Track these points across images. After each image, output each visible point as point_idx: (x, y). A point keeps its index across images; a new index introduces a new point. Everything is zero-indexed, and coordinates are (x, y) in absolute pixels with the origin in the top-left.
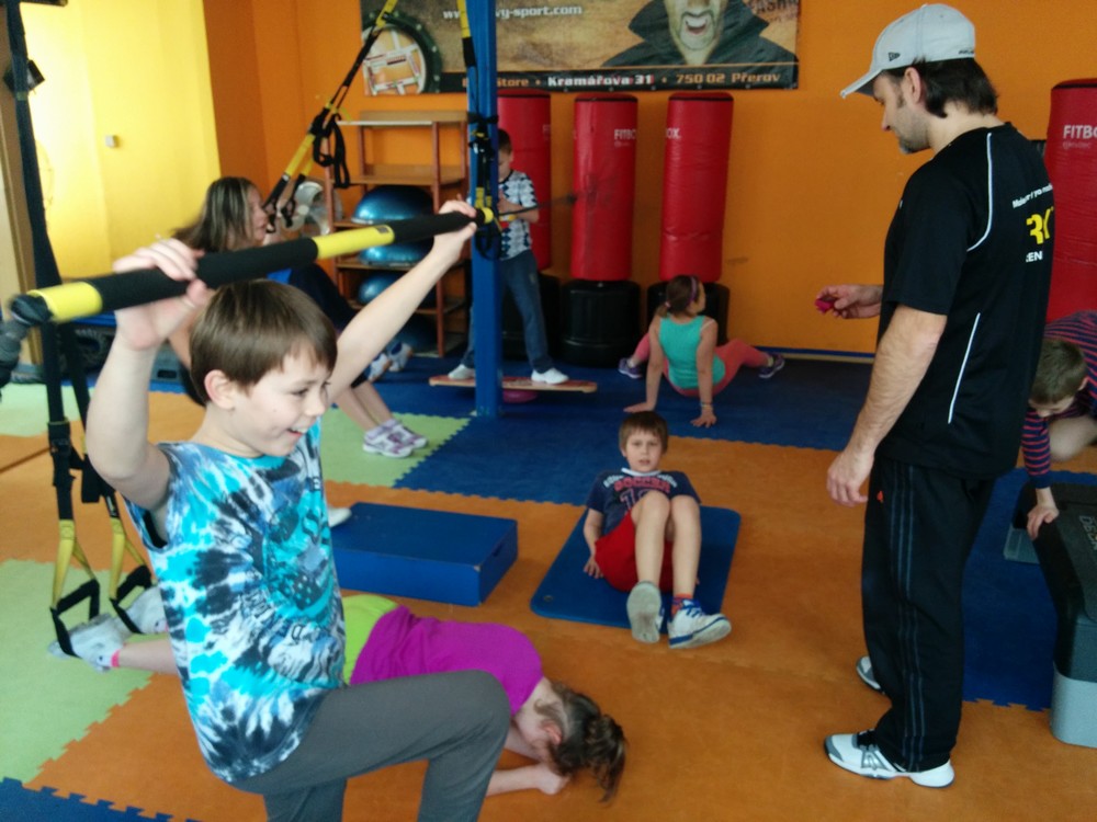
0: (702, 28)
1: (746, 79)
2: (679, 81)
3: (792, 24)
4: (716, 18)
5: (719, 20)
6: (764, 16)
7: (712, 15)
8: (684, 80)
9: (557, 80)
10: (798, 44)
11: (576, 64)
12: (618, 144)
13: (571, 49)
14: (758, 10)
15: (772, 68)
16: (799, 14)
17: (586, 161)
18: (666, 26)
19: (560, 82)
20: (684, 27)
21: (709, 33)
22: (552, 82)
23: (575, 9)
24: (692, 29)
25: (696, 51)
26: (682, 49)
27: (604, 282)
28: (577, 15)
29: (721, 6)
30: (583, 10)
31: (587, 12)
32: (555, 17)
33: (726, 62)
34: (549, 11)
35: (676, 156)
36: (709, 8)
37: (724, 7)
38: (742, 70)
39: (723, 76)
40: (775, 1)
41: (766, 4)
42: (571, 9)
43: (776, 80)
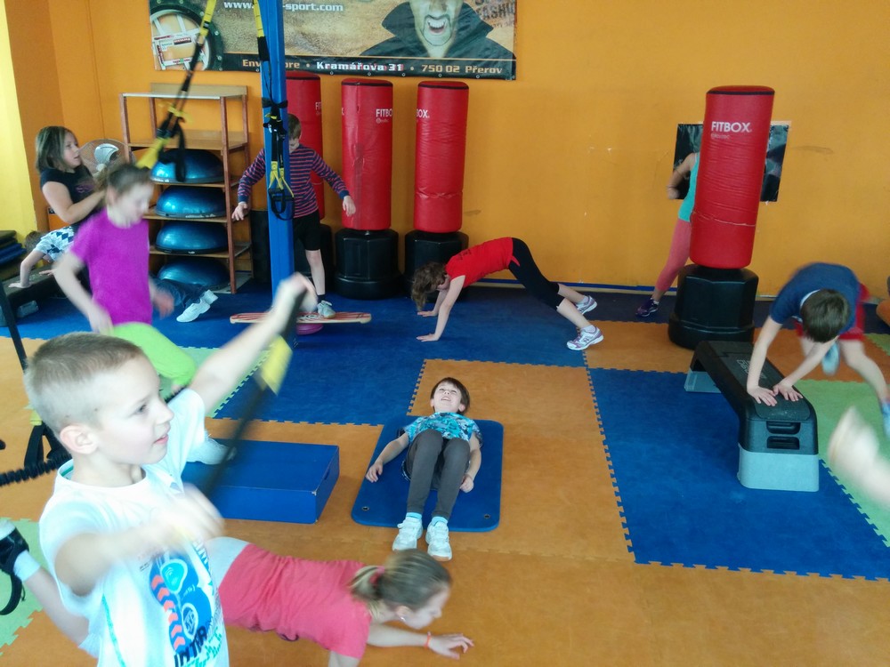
0: (442, 28)
1: (476, 71)
2: (424, 70)
3: (511, 28)
4: (451, 21)
5: (454, 23)
6: (489, 22)
7: (449, 19)
8: (428, 69)
9: (324, 65)
10: (515, 45)
11: (339, 52)
12: (379, 121)
13: (335, 39)
15: (496, 62)
16: (515, 21)
17: (353, 134)
18: (412, 26)
19: (327, 66)
20: (427, 27)
21: (447, 32)
22: (319, 66)
23: (338, 7)
24: (433, 29)
25: (437, 47)
26: (426, 44)
27: (370, 231)
28: (340, 12)
29: (456, 11)
30: (344, 8)
31: (348, 10)
32: (321, 12)
33: (460, 56)
34: (315, 7)
35: (425, 132)
36: (446, 13)
37: (458, 13)
38: (474, 64)
39: (458, 68)
40: (497, 10)
41: (490, 13)
42: (334, 7)
43: (499, 72)
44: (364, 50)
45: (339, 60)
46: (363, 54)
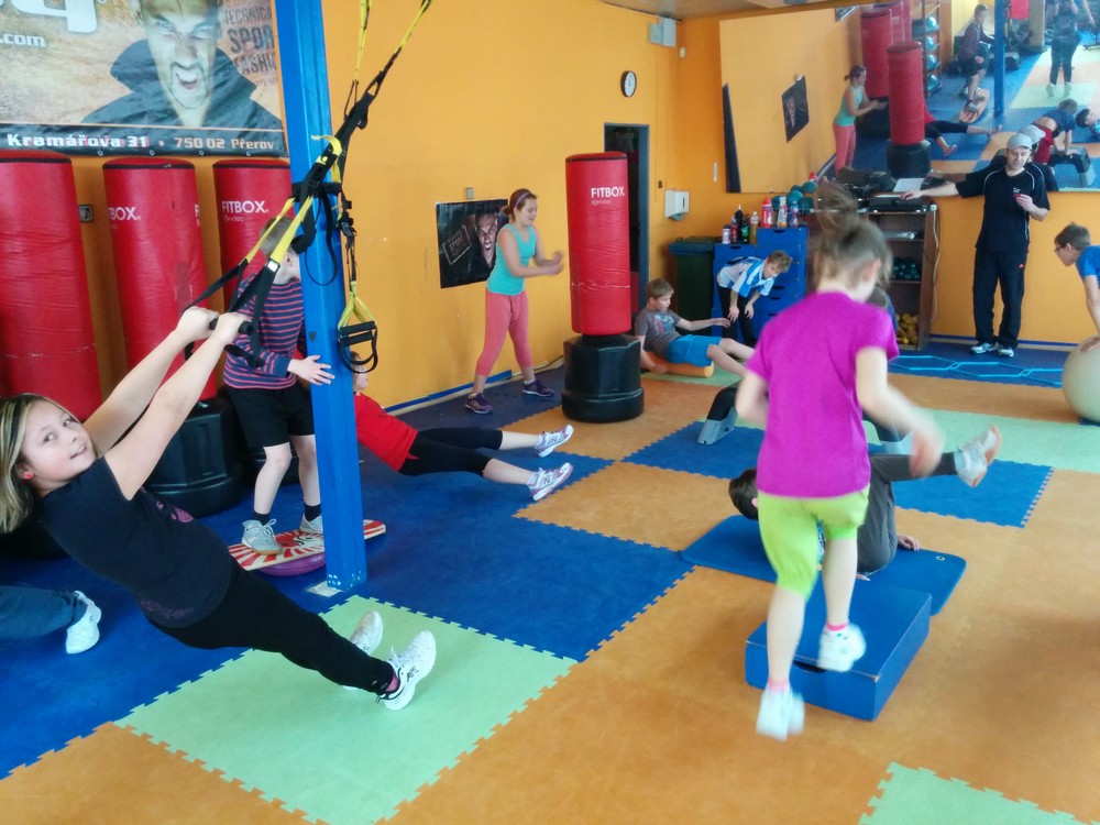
0: (195, 82)
1: (245, 145)
2: (179, 146)
5: (209, 76)
7: (202, 70)
8: (183, 143)
9: (20, 138)
11: (47, 118)
13: (36, 94)
15: (265, 134)
19: (26, 141)
20: (176, 81)
21: (201, 90)
22: (12, 141)
23: (35, 39)
24: (184, 83)
28: (40, 48)
29: (209, 59)
30: (47, 42)
31: (52, 45)
36: (197, 61)
37: (212, 63)
39: (222, 142)
40: (257, 62)
41: (249, 66)
42: (29, 38)
43: (271, 147)
44: (88, 113)
45: (47, 130)
46: (85, 120)
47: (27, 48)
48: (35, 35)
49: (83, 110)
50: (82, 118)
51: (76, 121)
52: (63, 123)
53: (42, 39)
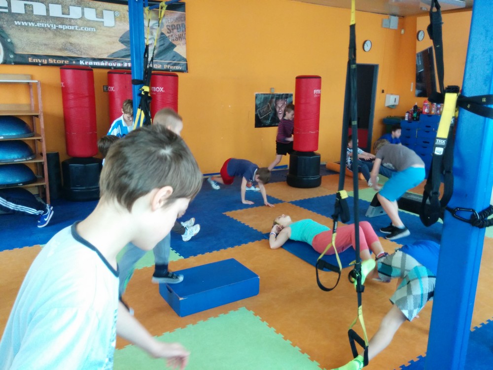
1: (170, 68)
3: (184, 47)
6: (174, 43)
9: (84, 62)
10: (187, 55)
11: (95, 56)
13: (91, 48)
14: (172, 40)
15: (179, 64)
16: (186, 43)
19: (86, 63)
22: (81, 63)
23: (92, 29)
28: (93, 32)
29: (158, 36)
30: (96, 30)
31: (98, 31)
32: (82, 31)
34: (78, 28)
35: (161, 100)
37: (159, 37)
39: (161, 66)
40: (178, 37)
41: (175, 38)
42: (90, 29)
43: (180, 69)
44: (109, 54)
45: (94, 60)
46: (108, 57)
47: (89, 32)
48: (92, 27)
49: (107, 53)
50: (107, 56)
51: (105, 57)
52: (100, 57)
53: (94, 29)
